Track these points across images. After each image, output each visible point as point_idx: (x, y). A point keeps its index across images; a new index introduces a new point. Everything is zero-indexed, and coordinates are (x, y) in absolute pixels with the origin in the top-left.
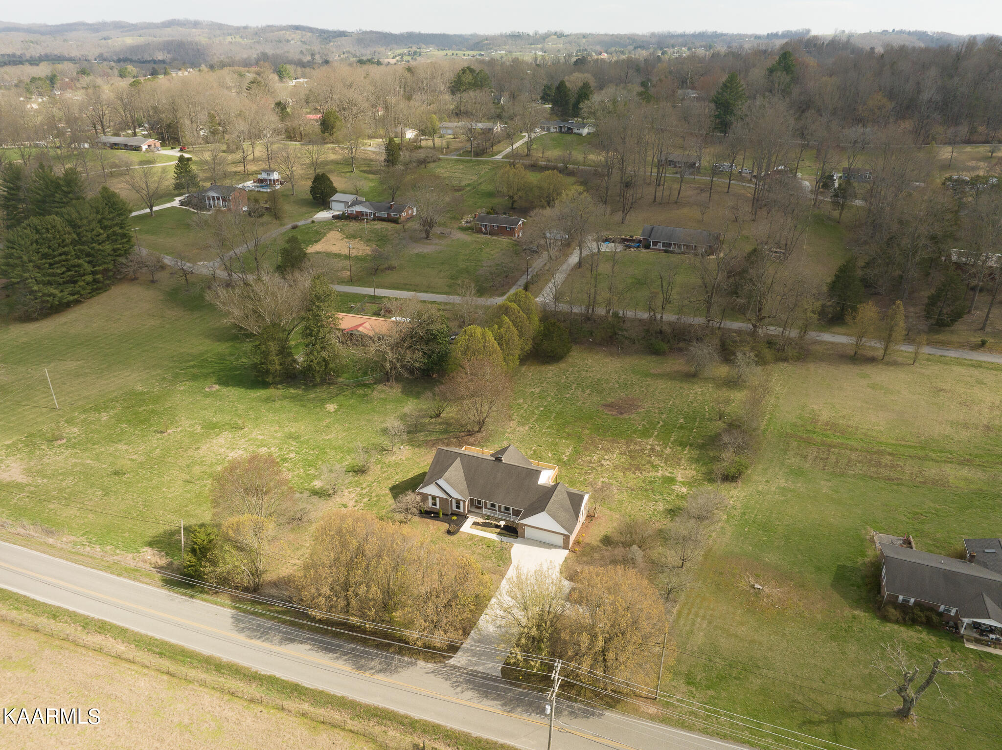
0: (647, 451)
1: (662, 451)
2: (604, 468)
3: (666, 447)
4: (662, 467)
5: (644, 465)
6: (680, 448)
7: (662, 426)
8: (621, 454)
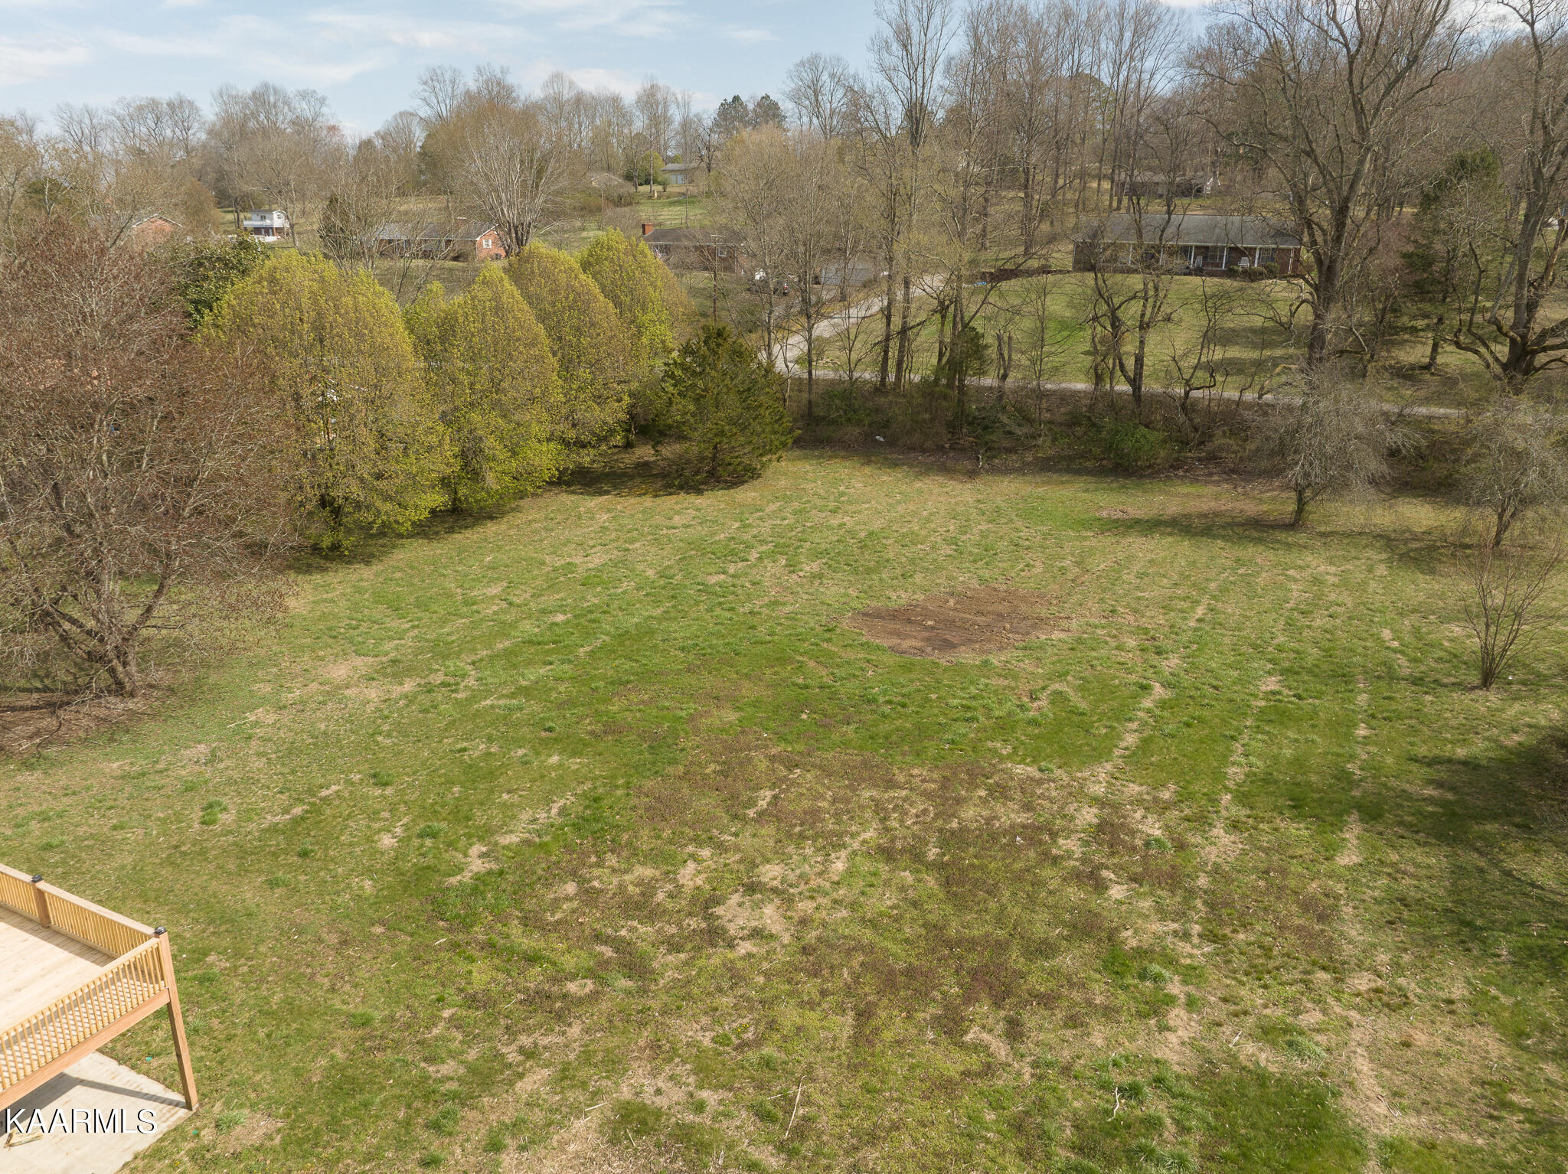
0: (1070, 845)
1: (1181, 846)
2: (716, 957)
3: (1201, 821)
4: (1190, 974)
5: (1044, 949)
6: (1296, 830)
7: (1163, 705)
8: (887, 853)
